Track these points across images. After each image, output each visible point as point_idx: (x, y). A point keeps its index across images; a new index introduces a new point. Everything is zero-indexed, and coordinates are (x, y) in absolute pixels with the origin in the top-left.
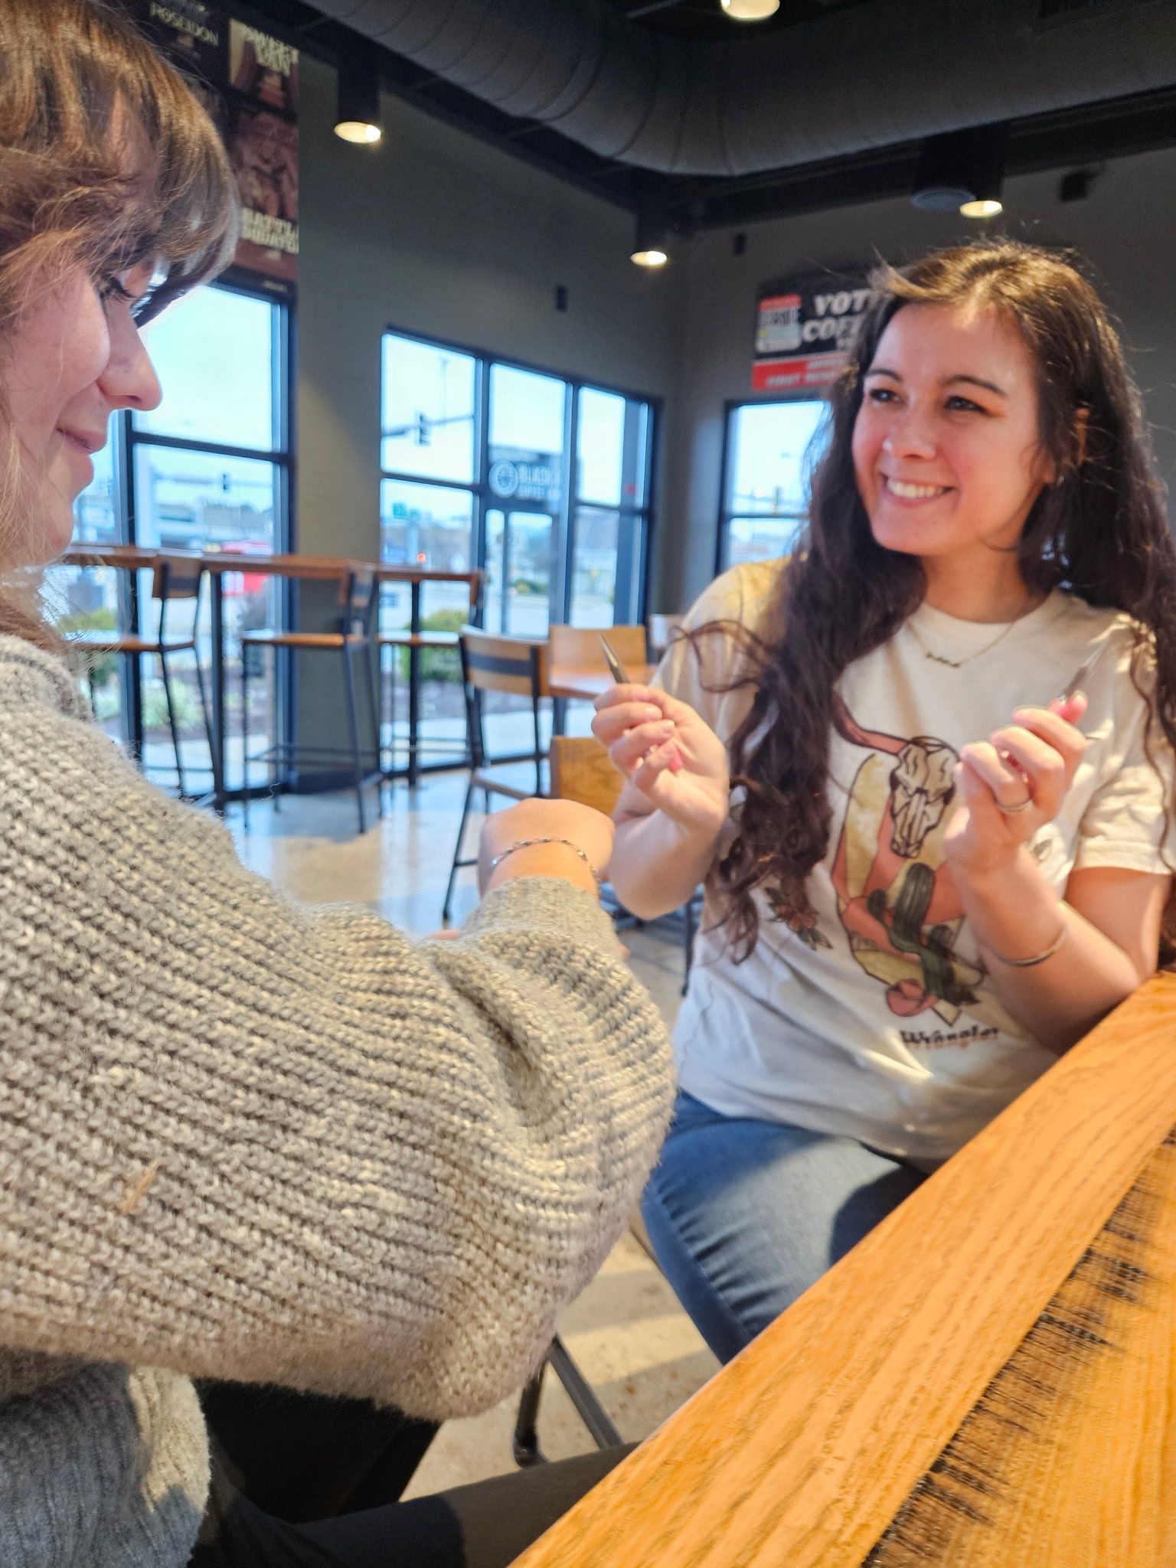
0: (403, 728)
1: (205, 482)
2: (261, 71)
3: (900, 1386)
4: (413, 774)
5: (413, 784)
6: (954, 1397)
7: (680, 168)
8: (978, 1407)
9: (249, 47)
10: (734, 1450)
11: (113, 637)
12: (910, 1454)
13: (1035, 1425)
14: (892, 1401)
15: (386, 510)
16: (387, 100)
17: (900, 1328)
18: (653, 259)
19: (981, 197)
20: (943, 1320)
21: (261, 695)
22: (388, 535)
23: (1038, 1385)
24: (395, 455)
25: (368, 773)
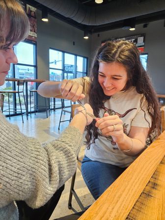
0: (53, 103)
1: (26, 70)
2: (31, 11)
3: (121, 205)
4: (54, 109)
5: (54, 111)
6: (130, 206)
7: (90, 25)
8: (133, 208)
9: (29, 8)
10: (95, 217)
11: (12, 91)
12: (123, 216)
13: (142, 210)
14: (120, 207)
15: (50, 73)
16: (49, 15)
17: (121, 195)
18: (86, 38)
19: (132, 28)
20: (128, 193)
21: (33, 99)
22: (50, 77)
23: (142, 204)
24: (51, 66)
25: (48, 109)
